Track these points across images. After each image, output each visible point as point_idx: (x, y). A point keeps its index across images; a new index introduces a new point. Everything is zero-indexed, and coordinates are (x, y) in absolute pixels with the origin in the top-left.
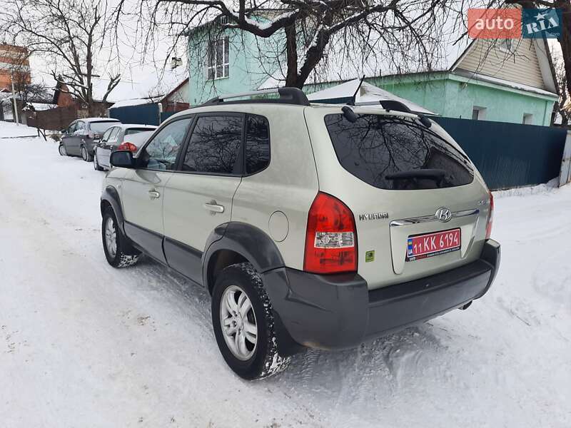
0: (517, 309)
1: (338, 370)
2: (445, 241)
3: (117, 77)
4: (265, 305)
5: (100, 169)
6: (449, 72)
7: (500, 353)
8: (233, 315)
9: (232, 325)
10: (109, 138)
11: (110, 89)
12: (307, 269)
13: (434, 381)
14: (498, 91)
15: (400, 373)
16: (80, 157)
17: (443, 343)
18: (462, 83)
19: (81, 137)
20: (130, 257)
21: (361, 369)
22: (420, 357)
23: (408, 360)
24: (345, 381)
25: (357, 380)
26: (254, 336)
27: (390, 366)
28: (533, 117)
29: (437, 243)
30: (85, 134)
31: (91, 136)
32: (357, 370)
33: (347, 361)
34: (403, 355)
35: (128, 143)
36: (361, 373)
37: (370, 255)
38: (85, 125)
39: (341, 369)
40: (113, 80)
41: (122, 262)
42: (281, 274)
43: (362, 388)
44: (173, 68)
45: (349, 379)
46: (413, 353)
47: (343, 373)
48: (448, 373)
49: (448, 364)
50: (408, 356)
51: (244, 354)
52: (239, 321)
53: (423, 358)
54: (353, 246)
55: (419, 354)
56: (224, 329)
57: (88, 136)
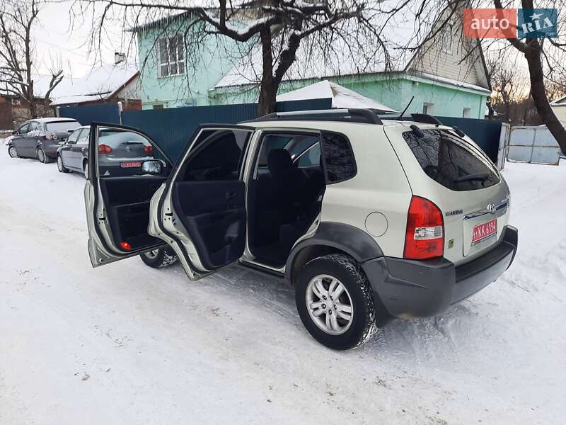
0: (517, 280)
1: (404, 338)
2: (489, 228)
3: (60, 74)
4: (362, 288)
5: (66, 170)
6: (404, 72)
7: (517, 314)
8: (321, 298)
9: (320, 307)
10: (78, 140)
11: (52, 86)
12: (406, 257)
13: (479, 339)
14: (442, 88)
15: (452, 335)
16: (37, 158)
17: (473, 310)
18: (414, 82)
19: (37, 138)
20: (171, 257)
21: (421, 336)
22: (460, 323)
23: (452, 325)
24: (414, 345)
25: (422, 344)
26: (350, 314)
27: (442, 331)
28: (471, 111)
29: (485, 230)
30: (42, 135)
31: (48, 137)
32: (419, 337)
33: (407, 330)
34: (447, 322)
35: (104, 146)
36: (423, 338)
37: (451, 242)
38: (43, 126)
39: (406, 337)
40: (55, 77)
41: (164, 263)
42: (379, 262)
43: (429, 349)
44: (116, 63)
45: (416, 344)
46: (454, 320)
47: (409, 340)
48: (487, 333)
49: (483, 326)
50: (451, 323)
51: (338, 330)
52: (329, 304)
53: (462, 323)
54: (441, 236)
55: (458, 321)
56: (311, 311)
57: (45, 137)
